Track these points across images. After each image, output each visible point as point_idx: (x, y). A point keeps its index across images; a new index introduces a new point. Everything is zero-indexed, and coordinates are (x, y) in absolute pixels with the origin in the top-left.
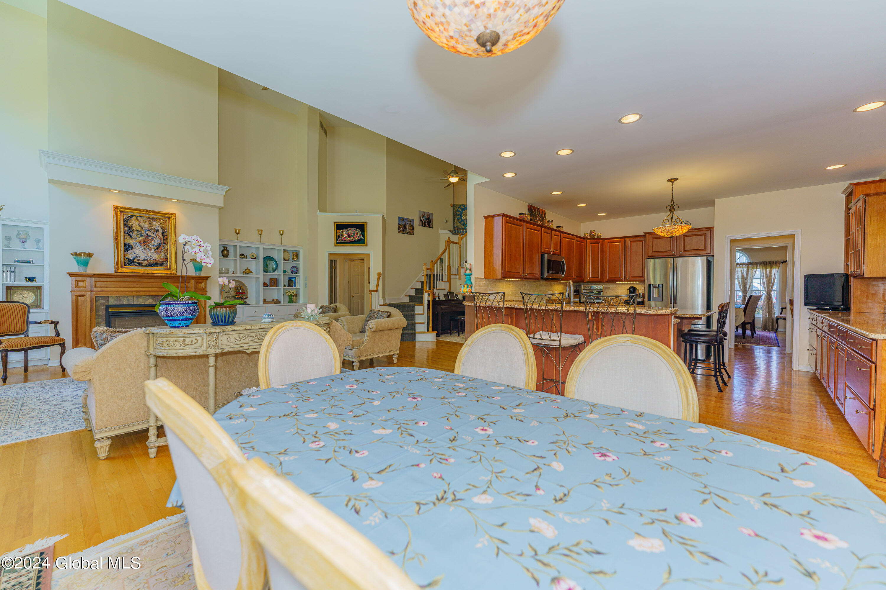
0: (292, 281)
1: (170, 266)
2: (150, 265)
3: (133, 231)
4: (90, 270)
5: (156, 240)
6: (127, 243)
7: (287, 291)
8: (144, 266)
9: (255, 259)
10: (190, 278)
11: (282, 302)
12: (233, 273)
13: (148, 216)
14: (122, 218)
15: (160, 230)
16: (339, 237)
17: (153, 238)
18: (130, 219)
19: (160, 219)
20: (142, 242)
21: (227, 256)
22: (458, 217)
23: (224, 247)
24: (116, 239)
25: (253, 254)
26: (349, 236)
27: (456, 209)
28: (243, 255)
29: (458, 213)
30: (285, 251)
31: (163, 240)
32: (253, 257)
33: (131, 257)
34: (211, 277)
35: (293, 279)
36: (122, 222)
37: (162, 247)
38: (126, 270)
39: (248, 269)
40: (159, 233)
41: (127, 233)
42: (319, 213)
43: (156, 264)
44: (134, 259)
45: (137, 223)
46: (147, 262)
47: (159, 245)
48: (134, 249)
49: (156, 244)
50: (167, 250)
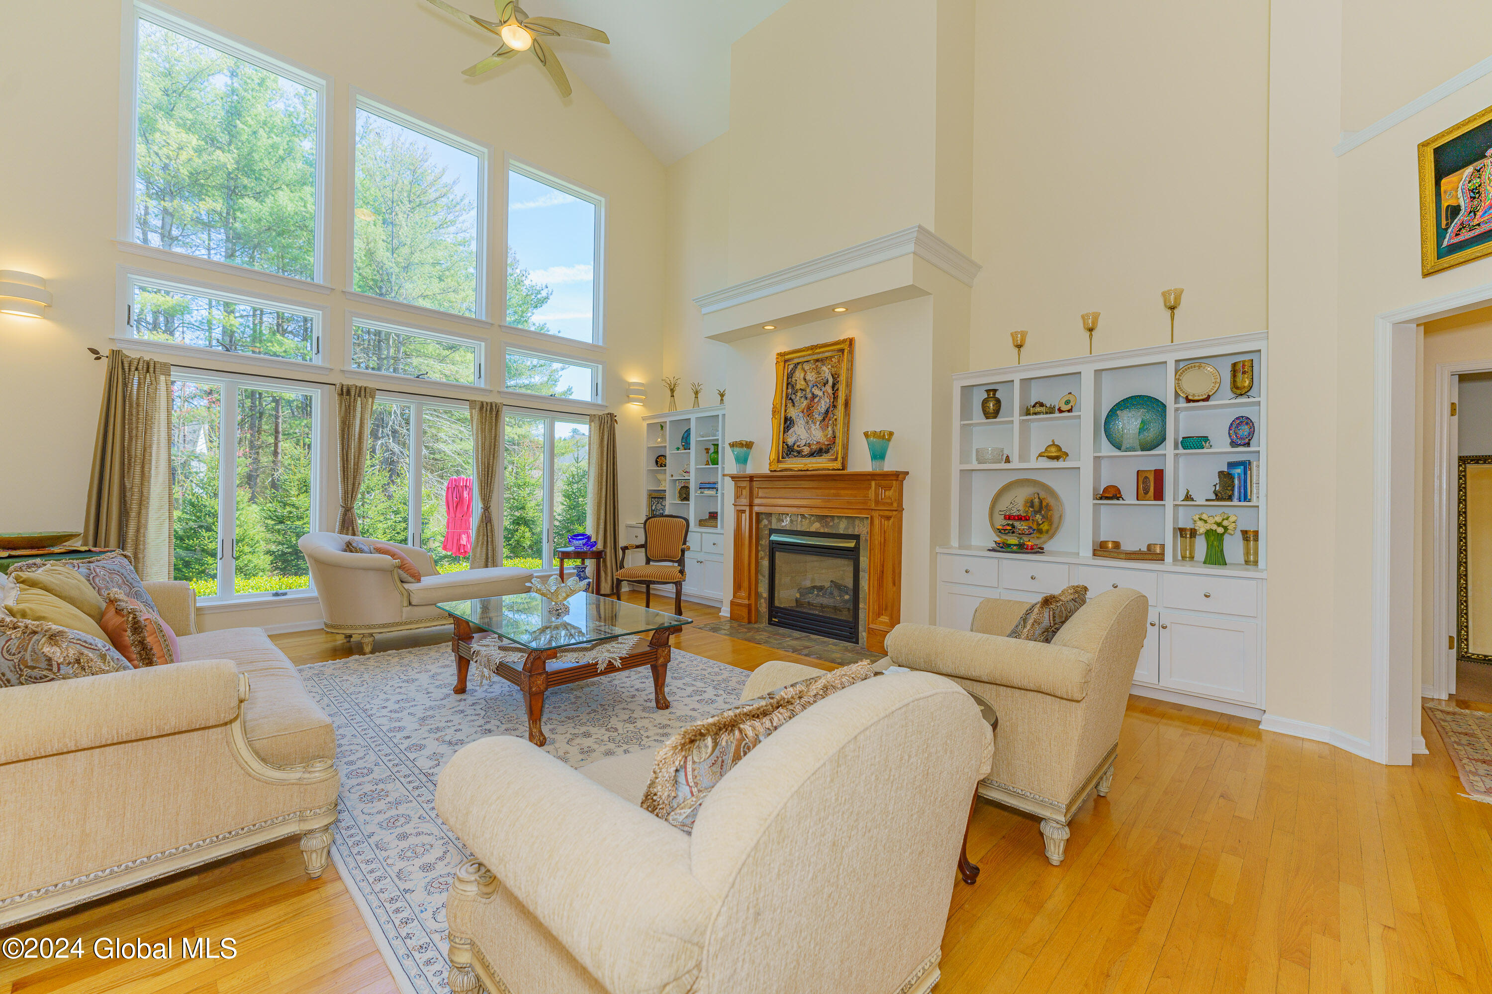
1: (838, 453)
2: (812, 454)
3: (797, 391)
4: (750, 469)
5: (823, 402)
6: (789, 415)
8: (805, 456)
9: (1071, 410)
10: (869, 477)
11: (1168, 556)
12: (1007, 460)
13: (815, 357)
14: (785, 374)
15: (831, 381)
16: (1454, 211)
17: (821, 398)
18: (794, 371)
19: (832, 357)
20: (805, 411)
21: (996, 413)
23: (988, 391)
24: (775, 412)
25: (1067, 398)
28: (1042, 404)
30: (1184, 364)
31: (832, 400)
32: (1064, 407)
33: (790, 441)
34: (907, 473)
35: (1239, 471)
36: (785, 379)
37: (830, 415)
38: (782, 467)
39: (1054, 445)
40: (829, 388)
41: (790, 399)
43: (820, 452)
44: (794, 444)
45: (802, 375)
46: (809, 449)
47: (827, 412)
48: (796, 426)
49: (823, 410)
50: (836, 419)
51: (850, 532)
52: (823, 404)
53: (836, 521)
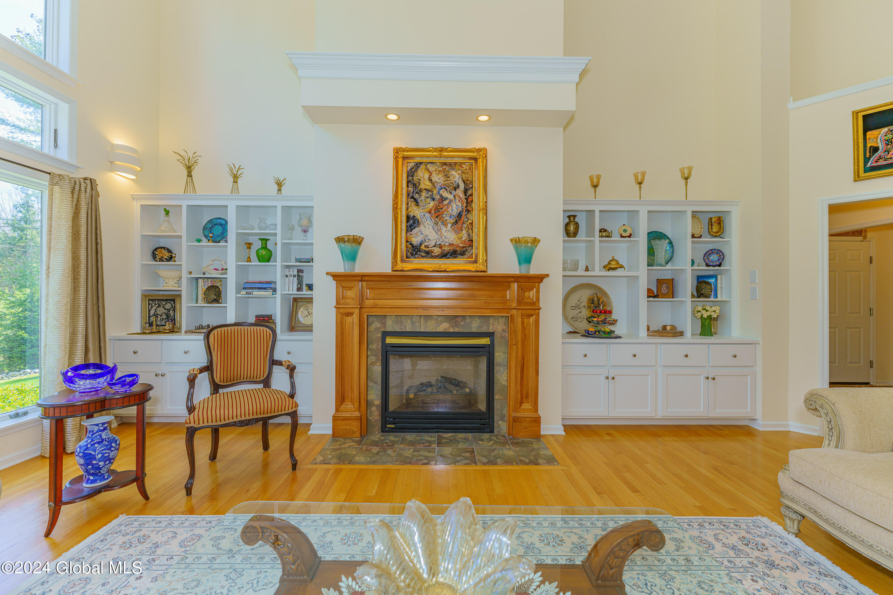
0: (708, 284)
1: (477, 256)
2: (444, 256)
3: (421, 190)
4: (360, 268)
5: (454, 206)
6: (412, 214)
7: (700, 308)
8: (435, 257)
9: (629, 236)
10: (510, 279)
11: (688, 333)
12: (587, 269)
13: (443, 160)
14: (405, 171)
15: (462, 186)
17: (451, 201)
18: (416, 170)
19: (461, 164)
20: (433, 212)
21: (575, 234)
23: (569, 217)
24: (395, 208)
25: (624, 228)
28: (605, 231)
30: (695, 214)
31: (465, 205)
32: (624, 234)
33: (416, 241)
34: (548, 276)
35: (712, 281)
36: (405, 176)
38: (407, 266)
39: (613, 260)
40: (460, 192)
41: (412, 197)
42: (791, 105)
43: (454, 254)
44: (421, 244)
45: (427, 175)
46: (440, 250)
47: (460, 215)
48: (422, 226)
49: (455, 212)
50: (471, 224)
51: (484, 330)
52: (455, 208)
53: (468, 320)
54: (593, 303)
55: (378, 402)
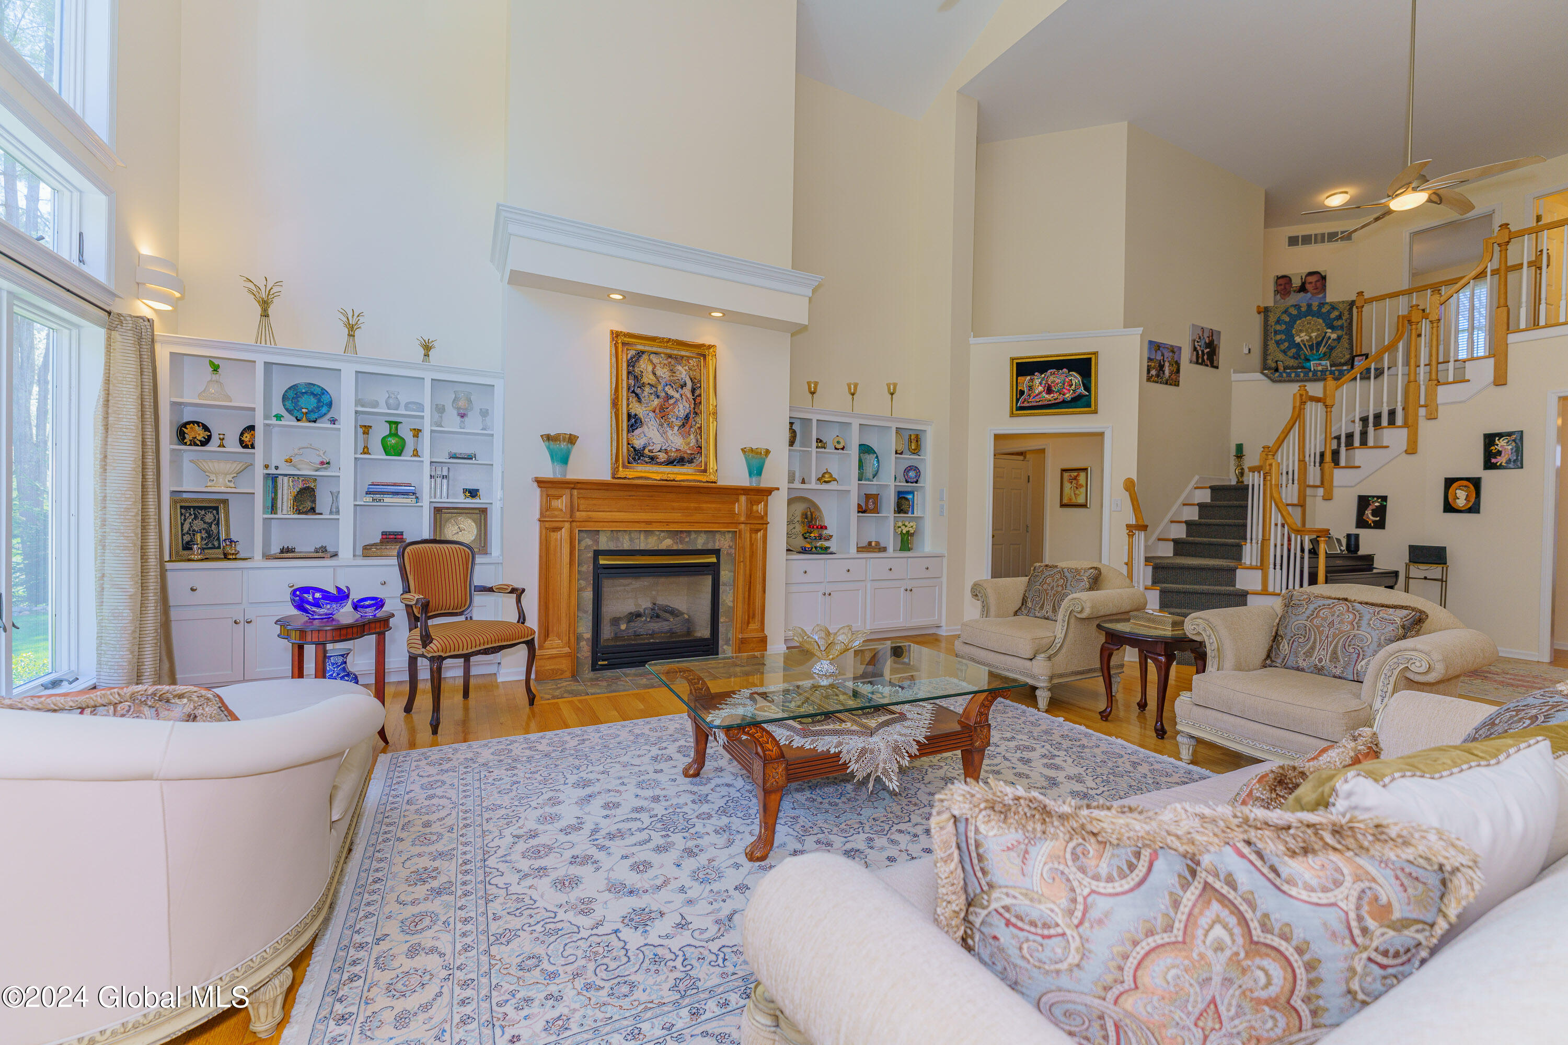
0: (907, 499)
1: (706, 465)
2: (670, 462)
3: (643, 385)
4: (571, 473)
5: (681, 406)
6: (633, 412)
7: (900, 524)
8: (661, 464)
9: (843, 449)
10: (740, 492)
11: (891, 549)
12: (803, 482)
13: (668, 351)
14: (625, 359)
15: (689, 384)
16: (1022, 393)
17: (677, 400)
18: (638, 360)
19: (688, 359)
20: (657, 411)
21: (793, 443)
22: (1278, 337)
24: (615, 403)
25: (837, 439)
26: (1049, 390)
27: (1272, 319)
28: (821, 441)
29: (1278, 327)
30: (898, 430)
31: (693, 406)
32: (838, 446)
33: (638, 443)
34: (775, 489)
35: (910, 497)
36: (625, 365)
37: (691, 420)
38: (630, 473)
39: (828, 472)
40: (687, 391)
41: (633, 392)
42: (972, 340)
43: (681, 461)
44: (644, 448)
45: (650, 368)
46: (666, 456)
47: (687, 417)
48: (645, 427)
49: (682, 414)
50: (700, 428)
51: (710, 547)
52: (682, 409)
53: (693, 536)
54: (806, 518)
55: (588, 635)
